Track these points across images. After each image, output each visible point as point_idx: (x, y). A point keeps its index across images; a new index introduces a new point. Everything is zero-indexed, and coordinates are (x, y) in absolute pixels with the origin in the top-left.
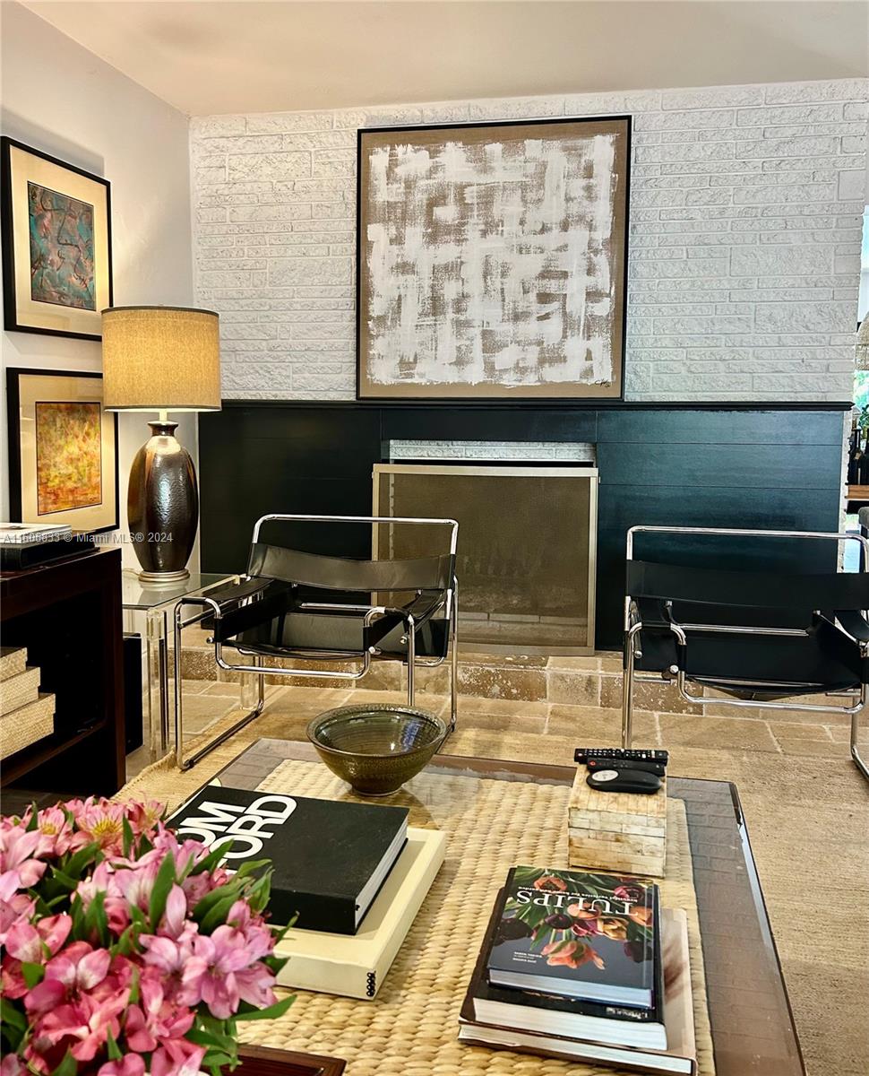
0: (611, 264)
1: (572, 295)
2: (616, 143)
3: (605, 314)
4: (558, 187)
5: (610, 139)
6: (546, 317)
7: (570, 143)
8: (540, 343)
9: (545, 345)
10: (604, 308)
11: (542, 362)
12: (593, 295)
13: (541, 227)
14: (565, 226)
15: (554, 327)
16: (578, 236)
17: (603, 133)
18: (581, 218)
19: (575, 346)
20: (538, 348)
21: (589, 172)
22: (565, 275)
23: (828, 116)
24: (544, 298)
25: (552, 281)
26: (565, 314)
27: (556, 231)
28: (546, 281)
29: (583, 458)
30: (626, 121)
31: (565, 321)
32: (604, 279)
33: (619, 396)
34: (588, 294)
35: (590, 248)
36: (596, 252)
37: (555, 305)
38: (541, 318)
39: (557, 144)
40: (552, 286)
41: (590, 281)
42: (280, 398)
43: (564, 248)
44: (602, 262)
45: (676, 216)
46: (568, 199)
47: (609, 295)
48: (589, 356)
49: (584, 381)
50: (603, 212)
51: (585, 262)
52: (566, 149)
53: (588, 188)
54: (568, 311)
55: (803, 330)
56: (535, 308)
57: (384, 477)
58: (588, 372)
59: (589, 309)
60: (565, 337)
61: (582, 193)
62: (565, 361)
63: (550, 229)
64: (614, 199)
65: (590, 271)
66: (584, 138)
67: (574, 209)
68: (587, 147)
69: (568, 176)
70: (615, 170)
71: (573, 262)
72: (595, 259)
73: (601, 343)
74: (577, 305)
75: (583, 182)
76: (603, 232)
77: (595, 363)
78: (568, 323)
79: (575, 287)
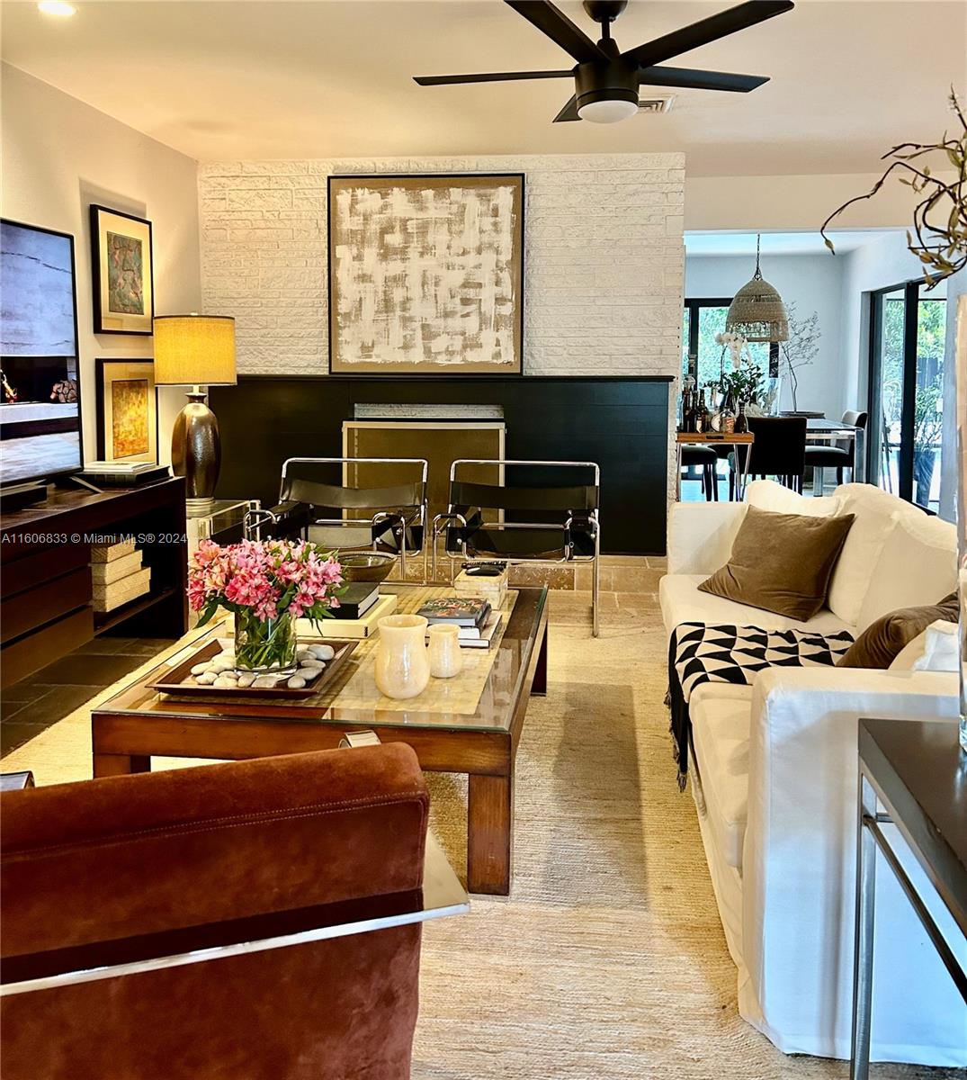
0: (512, 278)
1: (485, 300)
2: (514, 193)
3: (508, 314)
4: (474, 222)
5: (510, 189)
6: (467, 315)
7: (482, 191)
8: (463, 334)
9: (467, 335)
10: (508, 309)
11: (465, 347)
12: (500, 300)
13: (462, 251)
14: (479, 251)
15: (472, 324)
16: (488, 258)
17: (505, 185)
18: (491, 246)
19: (488, 336)
20: (462, 338)
21: (495, 212)
22: (480, 285)
23: (658, 177)
24: (465, 301)
25: (471, 290)
26: (480, 312)
27: (473, 254)
28: (466, 290)
29: (496, 415)
30: (521, 177)
31: (480, 318)
32: (507, 289)
33: (519, 371)
34: (496, 299)
35: (497, 266)
36: (501, 270)
37: (473, 307)
38: (463, 316)
39: (472, 191)
40: (471, 293)
41: (497, 290)
42: (270, 373)
43: (478, 266)
44: (506, 276)
45: (557, 245)
46: (481, 232)
47: (511, 300)
48: (498, 344)
49: (495, 361)
50: (506, 241)
51: (494, 277)
52: (479, 195)
53: (495, 224)
54: (482, 310)
55: (645, 325)
56: (459, 308)
57: (350, 430)
58: (498, 355)
59: (498, 310)
60: (481, 329)
61: (491, 227)
62: (481, 347)
63: (469, 252)
64: (513, 232)
65: (497, 283)
66: (492, 188)
67: (486, 238)
68: (494, 194)
69: (481, 215)
70: (514, 212)
71: (486, 276)
72: (501, 275)
73: (506, 335)
74: (489, 307)
75: (492, 220)
76: (506, 256)
77: (502, 348)
78: (483, 322)
79: (488, 294)
